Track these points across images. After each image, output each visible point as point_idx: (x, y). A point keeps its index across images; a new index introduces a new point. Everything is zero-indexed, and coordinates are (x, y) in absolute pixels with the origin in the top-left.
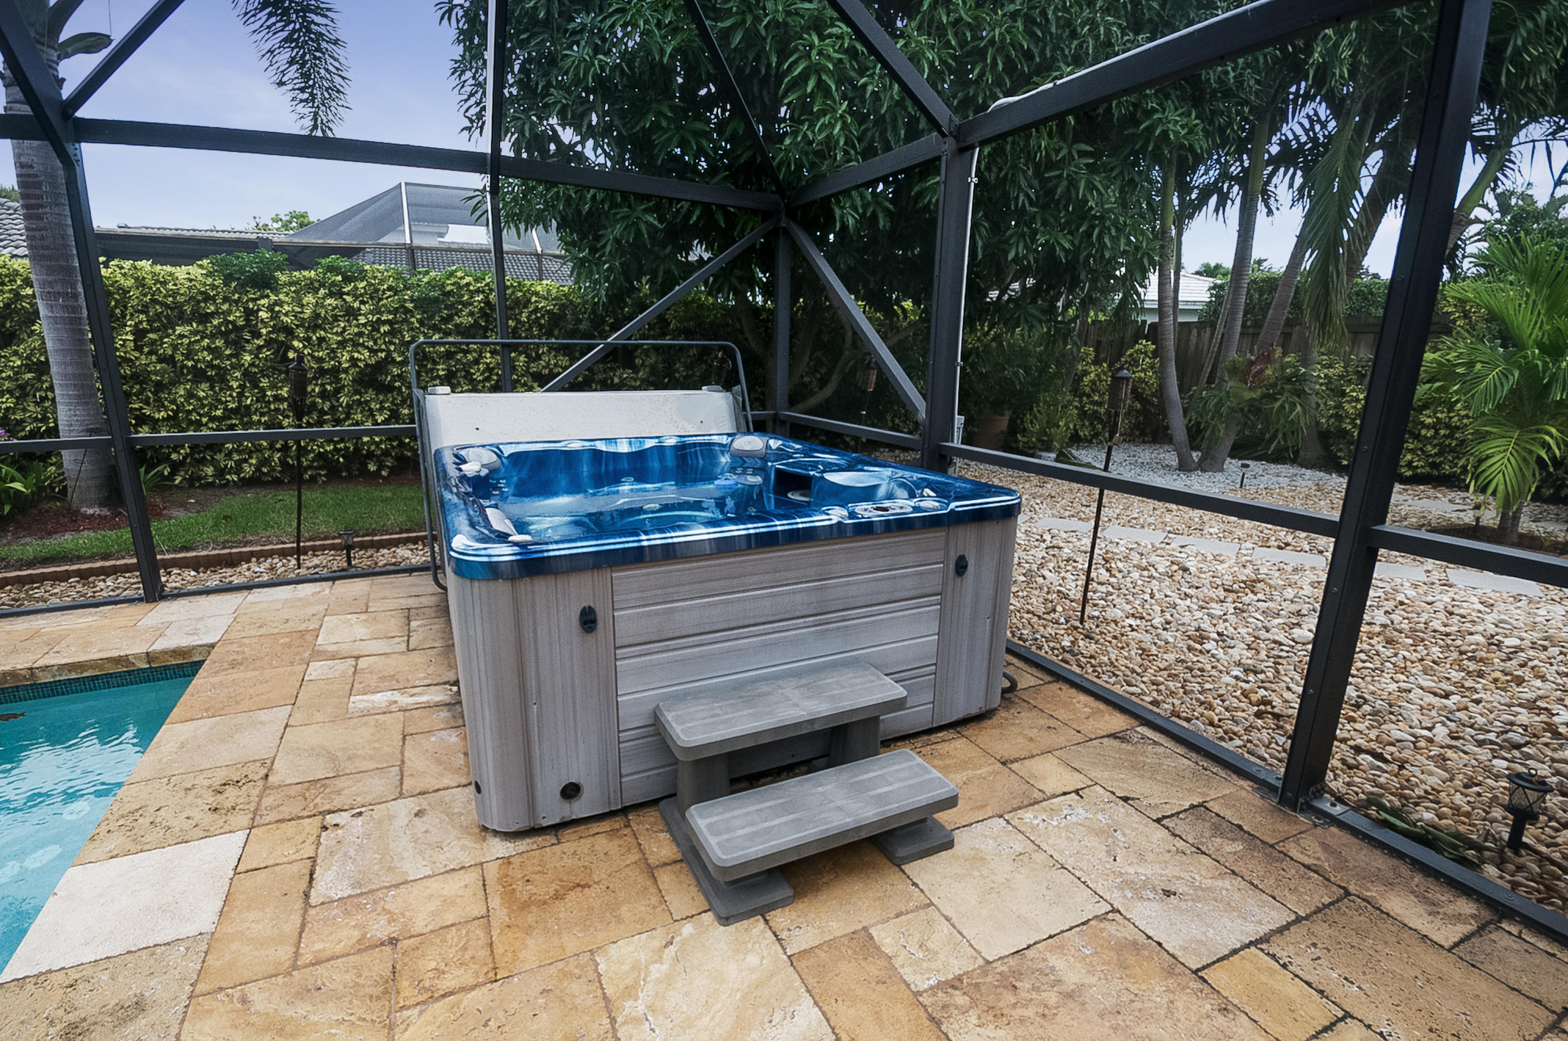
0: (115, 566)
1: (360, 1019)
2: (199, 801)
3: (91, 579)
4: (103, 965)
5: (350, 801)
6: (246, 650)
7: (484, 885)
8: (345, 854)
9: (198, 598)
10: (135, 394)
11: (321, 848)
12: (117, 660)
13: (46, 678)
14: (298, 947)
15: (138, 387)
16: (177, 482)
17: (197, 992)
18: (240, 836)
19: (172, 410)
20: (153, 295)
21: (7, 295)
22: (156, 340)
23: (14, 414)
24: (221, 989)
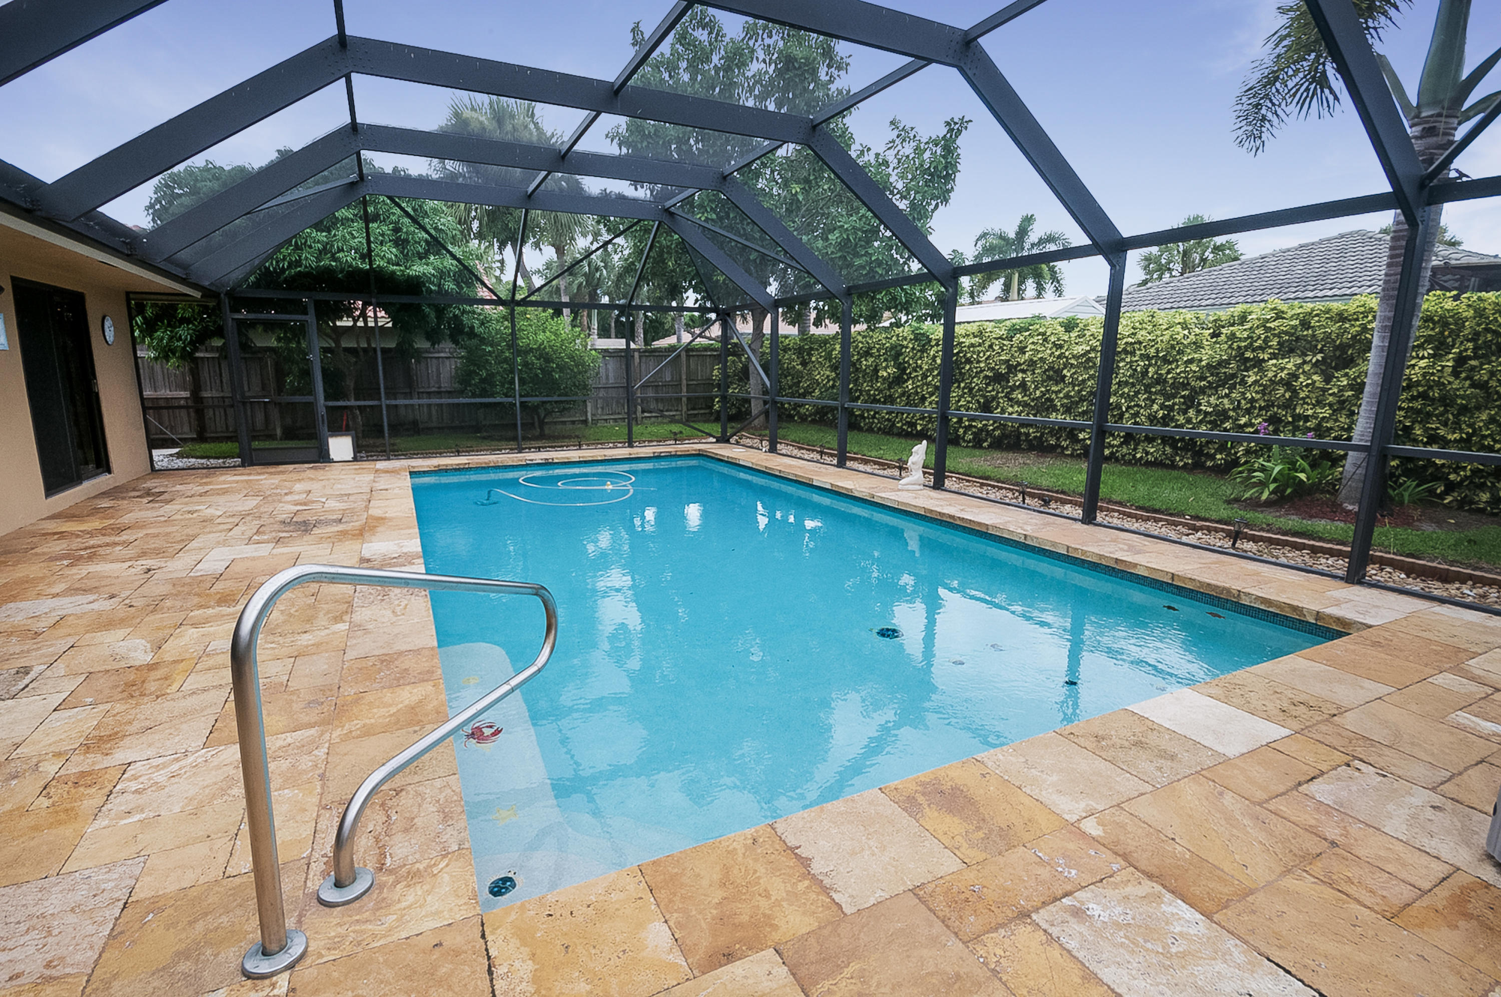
0: (1341, 550)
1: (1274, 852)
2: (1278, 702)
3: (1319, 555)
4: (1169, 732)
5: (1383, 764)
6: (1395, 640)
7: (1444, 879)
8: (1348, 786)
9: (1390, 594)
10: (1436, 416)
11: (1334, 772)
12: (1295, 608)
13: (1245, 601)
14: (1271, 799)
15: (1442, 409)
16: (1446, 502)
17: (1202, 773)
18: (1287, 732)
19: (1467, 434)
20: (1487, 324)
21: (1357, 329)
22: (1476, 367)
23: (1327, 422)
24: (1214, 781)
